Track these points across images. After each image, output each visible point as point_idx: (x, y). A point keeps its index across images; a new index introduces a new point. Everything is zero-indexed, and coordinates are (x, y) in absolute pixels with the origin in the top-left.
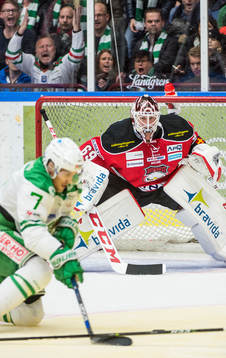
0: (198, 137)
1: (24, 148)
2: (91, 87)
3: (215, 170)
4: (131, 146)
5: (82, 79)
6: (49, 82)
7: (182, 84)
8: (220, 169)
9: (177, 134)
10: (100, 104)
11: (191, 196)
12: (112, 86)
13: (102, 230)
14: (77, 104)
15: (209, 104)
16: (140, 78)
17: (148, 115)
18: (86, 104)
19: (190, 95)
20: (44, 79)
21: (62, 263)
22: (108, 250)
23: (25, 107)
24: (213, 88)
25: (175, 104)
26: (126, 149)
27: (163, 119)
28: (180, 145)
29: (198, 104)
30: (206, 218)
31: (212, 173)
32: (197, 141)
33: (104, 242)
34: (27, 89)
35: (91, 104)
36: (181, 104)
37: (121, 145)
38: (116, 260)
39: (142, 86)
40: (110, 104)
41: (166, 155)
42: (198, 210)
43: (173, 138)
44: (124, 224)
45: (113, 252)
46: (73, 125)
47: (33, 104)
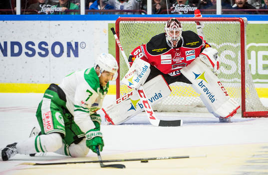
0: (206, 44)
1: (109, 49)
2: (149, 12)
3: (215, 63)
4: (164, 51)
5: (144, 7)
6: (125, 9)
7: (205, 10)
8: (218, 62)
9: (192, 44)
10: (155, 22)
11: (197, 76)
12: (163, 11)
13: (145, 99)
14: (141, 22)
15: (222, 22)
16: (179, 6)
17: (175, 30)
18: (146, 22)
19: (209, 16)
20: (122, 7)
21: (93, 137)
22: (148, 112)
23: (109, 24)
24: (224, 12)
25: (201, 22)
26: (161, 53)
27: (184, 34)
28: (193, 50)
29: (215, 22)
30: (206, 90)
31: (213, 65)
32: (205, 46)
33: (146, 107)
34: (110, 13)
35: (149, 22)
36: (204, 22)
37: (158, 50)
38: (153, 118)
39: (181, 11)
40: (161, 22)
41: (185, 57)
42: (201, 84)
43: (189, 46)
44: (158, 96)
45: (151, 113)
46: (139, 35)
47: (114, 22)
